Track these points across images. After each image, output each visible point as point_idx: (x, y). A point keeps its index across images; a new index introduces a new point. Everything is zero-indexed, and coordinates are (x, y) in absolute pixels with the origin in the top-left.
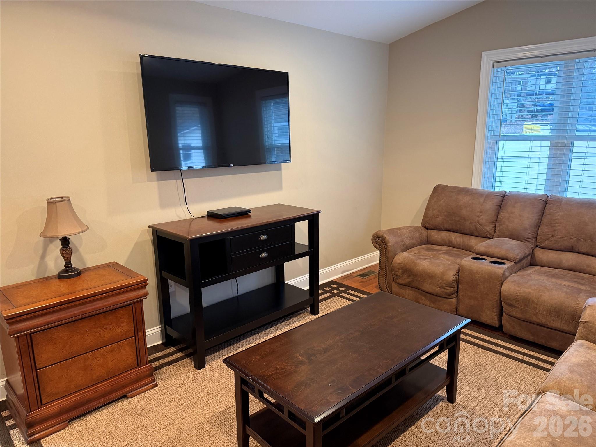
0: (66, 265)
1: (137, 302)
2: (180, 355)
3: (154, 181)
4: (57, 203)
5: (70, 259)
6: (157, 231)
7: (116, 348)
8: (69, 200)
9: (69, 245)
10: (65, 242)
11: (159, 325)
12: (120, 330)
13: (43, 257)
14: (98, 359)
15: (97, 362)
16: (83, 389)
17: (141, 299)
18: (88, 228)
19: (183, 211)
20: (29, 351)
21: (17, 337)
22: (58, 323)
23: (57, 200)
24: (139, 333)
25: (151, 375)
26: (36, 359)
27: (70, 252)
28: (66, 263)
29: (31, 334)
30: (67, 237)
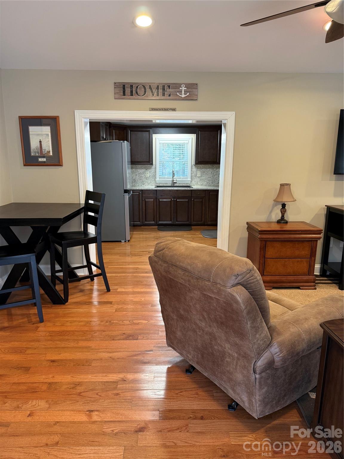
0: (282, 217)
1: (315, 240)
3: (333, 181)
4: (285, 186)
5: (284, 215)
6: (330, 208)
7: (300, 261)
8: (290, 185)
9: (285, 208)
10: (284, 206)
11: (320, 264)
12: (304, 253)
13: (271, 212)
14: (291, 264)
16: (281, 275)
17: (319, 239)
18: (296, 200)
20: (263, 249)
21: (261, 241)
22: (278, 240)
23: (285, 184)
24: (313, 258)
25: (314, 282)
26: (266, 253)
27: (285, 211)
28: (282, 216)
29: (266, 241)
30: (285, 203)
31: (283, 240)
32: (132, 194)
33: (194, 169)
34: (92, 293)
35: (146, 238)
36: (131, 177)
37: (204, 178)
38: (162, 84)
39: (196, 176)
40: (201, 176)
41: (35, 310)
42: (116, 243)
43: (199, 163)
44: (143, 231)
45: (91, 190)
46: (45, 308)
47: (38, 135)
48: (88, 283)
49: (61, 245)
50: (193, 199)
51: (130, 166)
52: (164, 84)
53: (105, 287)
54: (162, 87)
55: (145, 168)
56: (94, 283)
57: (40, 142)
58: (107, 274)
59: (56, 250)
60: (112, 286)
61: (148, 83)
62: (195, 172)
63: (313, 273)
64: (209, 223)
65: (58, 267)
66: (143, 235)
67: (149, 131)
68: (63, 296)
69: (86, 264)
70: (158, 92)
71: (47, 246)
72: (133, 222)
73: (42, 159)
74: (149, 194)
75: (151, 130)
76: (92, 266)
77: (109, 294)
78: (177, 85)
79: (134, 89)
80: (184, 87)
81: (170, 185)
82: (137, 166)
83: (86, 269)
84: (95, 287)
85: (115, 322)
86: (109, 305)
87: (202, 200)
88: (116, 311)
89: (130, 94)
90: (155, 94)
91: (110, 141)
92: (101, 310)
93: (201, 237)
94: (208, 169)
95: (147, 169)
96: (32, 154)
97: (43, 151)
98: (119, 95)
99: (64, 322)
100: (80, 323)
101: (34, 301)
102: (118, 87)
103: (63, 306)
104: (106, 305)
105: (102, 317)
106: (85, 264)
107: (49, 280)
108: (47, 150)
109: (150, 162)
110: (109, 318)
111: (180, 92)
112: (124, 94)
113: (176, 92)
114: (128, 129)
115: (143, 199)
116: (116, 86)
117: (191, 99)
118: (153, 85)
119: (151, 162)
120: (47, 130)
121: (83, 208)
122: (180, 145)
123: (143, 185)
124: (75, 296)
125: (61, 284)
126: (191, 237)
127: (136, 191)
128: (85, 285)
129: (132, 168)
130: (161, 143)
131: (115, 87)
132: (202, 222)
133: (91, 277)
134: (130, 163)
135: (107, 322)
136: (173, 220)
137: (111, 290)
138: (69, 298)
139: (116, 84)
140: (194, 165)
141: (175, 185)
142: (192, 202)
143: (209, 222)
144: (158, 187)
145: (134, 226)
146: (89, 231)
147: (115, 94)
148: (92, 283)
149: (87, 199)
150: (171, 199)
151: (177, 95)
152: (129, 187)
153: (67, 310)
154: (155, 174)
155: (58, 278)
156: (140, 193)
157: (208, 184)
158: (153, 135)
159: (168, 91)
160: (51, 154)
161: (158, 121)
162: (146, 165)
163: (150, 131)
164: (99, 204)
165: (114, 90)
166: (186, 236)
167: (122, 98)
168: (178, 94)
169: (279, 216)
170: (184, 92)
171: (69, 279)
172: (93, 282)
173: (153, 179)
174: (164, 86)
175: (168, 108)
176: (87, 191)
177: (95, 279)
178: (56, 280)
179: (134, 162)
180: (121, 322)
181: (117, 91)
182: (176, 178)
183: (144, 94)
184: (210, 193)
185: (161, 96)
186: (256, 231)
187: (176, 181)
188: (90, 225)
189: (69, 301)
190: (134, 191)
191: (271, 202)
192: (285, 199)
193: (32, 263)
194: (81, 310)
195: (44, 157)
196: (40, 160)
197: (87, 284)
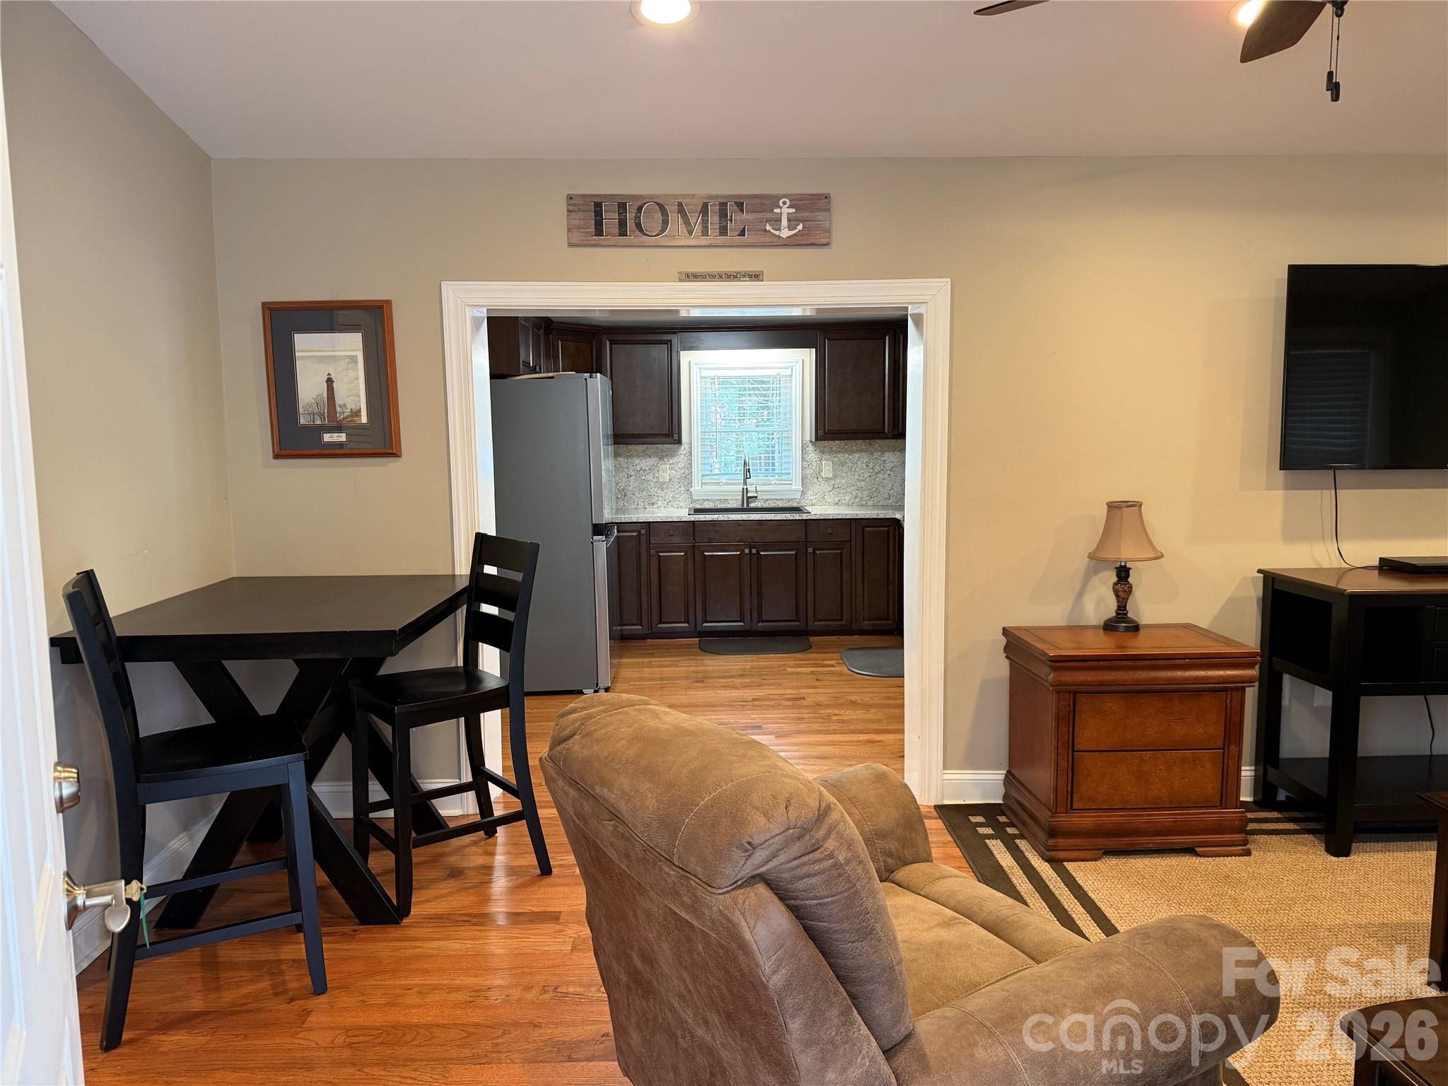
0: (1118, 610)
1: (1237, 689)
2: (1291, 826)
3: (1279, 490)
4: (1124, 509)
5: (1126, 603)
6: (1273, 579)
7: (1190, 760)
8: (1141, 506)
9: (1129, 580)
10: (1123, 573)
11: (1250, 766)
12: (1201, 731)
13: (1080, 595)
14: (1161, 767)
15: (1158, 771)
16: (1132, 809)
17: (1245, 685)
18: (1162, 556)
19: (1328, 551)
20: (1068, 718)
21: (1058, 692)
22: (1114, 688)
23: (1123, 504)
24: (1232, 747)
25: (1242, 830)
26: (1076, 733)
27: (1129, 591)
28: (1119, 606)
29: (1075, 693)
30: (1128, 566)
31: (1132, 688)
32: (618, 537)
33: (813, 455)
34: (490, 882)
35: (662, 679)
36: (614, 484)
37: (844, 481)
38: (717, 197)
39: (818, 475)
40: (835, 477)
41: (298, 946)
42: (566, 696)
43: (829, 436)
44: (652, 655)
45: (492, 532)
46: (333, 938)
47: (322, 359)
48: (475, 843)
49: (389, 719)
50: (810, 550)
51: (611, 448)
52: (726, 197)
53: (532, 860)
54: (718, 208)
55: (655, 454)
56: (495, 844)
57: (330, 381)
58: (539, 811)
59: (374, 736)
60: (554, 853)
61: (675, 196)
62: (814, 464)
63: (1238, 796)
64: (866, 624)
65: (377, 792)
66: (651, 670)
67: (669, 342)
68: (392, 894)
69: (470, 779)
70: (705, 223)
71: (344, 723)
72: (621, 625)
73: (335, 435)
74: (672, 535)
75: (675, 339)
76: (491, 786)
77: (550, 886)
78: (766, 202)
79: (630, 216)
80: (787, 206)
81: (735, 506)
82: (630, 447)
83: (471, 796)
84: (500, 859)
85: (571, 990)
86: (549, 927)
87: (839, 551)
88: (574, 948)
89: (616, 231)
90: (697, 229)
91: (551, 374)
92: (523, 944)
93: (842, 674)
94: (857, 455)
95: (661, 459)
96: (302, 421)
97: (338, 409)
98: (582, 233)
99: (397, 991)
100: (455, 995)
101: (297, 918)
102: (580, 210)
103: (393, 930)
104: (538, 926)
105: (526, 970)
106: (467, 777)
107: (346, 838)
108: (351, 406)
109: (673, 437)
110: (553, 974)
111: (775, 221)
112: (599, 231)
113: (761, 222)
114: (604, 337)
115: (652, 552)
116: (574, 205)
117: (810, 242)
118: (688, 200)
119: (676, 437)
120: (351, 344)
121: (464, 590)
122: (763, 382)
123: (649, 509)
124: (433, 892)
125: (382, 850)
126: (812, 673)
127: (627, 527)
128: (467, 850)
129: (616, 455)
130: (706, 377)
131: (571, 208)
132: (844, 622)
133: (487, 825)
134: (611, 441)
135: (545, 992)
136: (748, 619)
137: (553, 870)
138: (413, 900)
139: (573, 202)
140: (811, 442)
141: (752, 505)
142: (810, 558)
143: (866, 622)
144: (697, 511)
145: (623, 640)
146: (480, 668)
147: (569, 230)
148: (490, 845)
149: (478, 560)
150: (743, 551)
151: (766, 230)
152: (608, 514)
153: (407, 944)
154: (687, 472)
155: (374, 828)
156: (643, 531)
157: (858, 500)
158: (683, 354)
159: (736, 219)
160: (364, 419)
161: (696, 313)
162: (660, 446)
163: (671, 341)
164: (518, 576)
165: (568, 219)
166: (794, 670)
167: (592, 242)
168: (768, 228)
169: (1109, 607)
170: (789, 220)
171: (414, 834)
172: (491, 840)
173: (682, 489)
174: (723, 206)
175: (738, 273)
176: (478, 535)
177: (498, 831)
178: (371, 836)
179: (622, 437)
180: (593, 989)
181: (576, 222)
182: (757, 484)
183: (663, 231)
184: (866, 529)
185: (714, 236)
186: (1038, 659)
187: (756, 492)
188: (484, 645)
189: (414, 910)
190: (620, 525)
191: (1080, 562)
192: (1127, 552)
193: (292, 787)
194: (454, 946)
195: (339, 429)
196: (327, 438)
197: (473, 849)
